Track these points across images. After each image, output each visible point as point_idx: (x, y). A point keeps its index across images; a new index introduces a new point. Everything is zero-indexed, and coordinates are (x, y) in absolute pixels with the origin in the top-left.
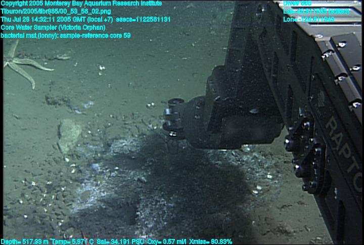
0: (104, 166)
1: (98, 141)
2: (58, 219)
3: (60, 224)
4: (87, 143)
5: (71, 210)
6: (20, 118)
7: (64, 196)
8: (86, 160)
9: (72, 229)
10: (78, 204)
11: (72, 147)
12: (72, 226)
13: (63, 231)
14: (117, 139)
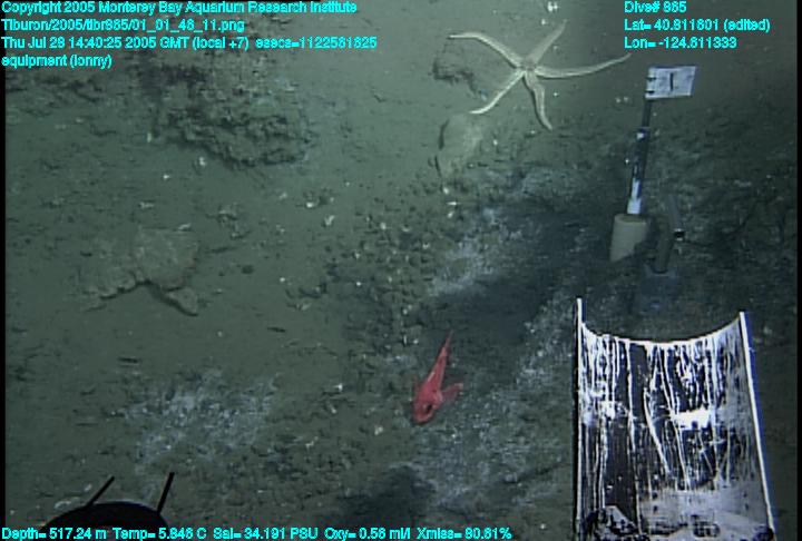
0: (502, 216)
1: (506, 162)
2: (404, 301)
3: (405, 312)
4: (485, 166)
5: (429, 290)
6: (384, 100)
7: (423, 261)
8: (475, 197)
9: (420, 327)
10: (443, 279)
11: (459, 167)
12: (420, 323)
13: (405, 326)
14: (539, 164)
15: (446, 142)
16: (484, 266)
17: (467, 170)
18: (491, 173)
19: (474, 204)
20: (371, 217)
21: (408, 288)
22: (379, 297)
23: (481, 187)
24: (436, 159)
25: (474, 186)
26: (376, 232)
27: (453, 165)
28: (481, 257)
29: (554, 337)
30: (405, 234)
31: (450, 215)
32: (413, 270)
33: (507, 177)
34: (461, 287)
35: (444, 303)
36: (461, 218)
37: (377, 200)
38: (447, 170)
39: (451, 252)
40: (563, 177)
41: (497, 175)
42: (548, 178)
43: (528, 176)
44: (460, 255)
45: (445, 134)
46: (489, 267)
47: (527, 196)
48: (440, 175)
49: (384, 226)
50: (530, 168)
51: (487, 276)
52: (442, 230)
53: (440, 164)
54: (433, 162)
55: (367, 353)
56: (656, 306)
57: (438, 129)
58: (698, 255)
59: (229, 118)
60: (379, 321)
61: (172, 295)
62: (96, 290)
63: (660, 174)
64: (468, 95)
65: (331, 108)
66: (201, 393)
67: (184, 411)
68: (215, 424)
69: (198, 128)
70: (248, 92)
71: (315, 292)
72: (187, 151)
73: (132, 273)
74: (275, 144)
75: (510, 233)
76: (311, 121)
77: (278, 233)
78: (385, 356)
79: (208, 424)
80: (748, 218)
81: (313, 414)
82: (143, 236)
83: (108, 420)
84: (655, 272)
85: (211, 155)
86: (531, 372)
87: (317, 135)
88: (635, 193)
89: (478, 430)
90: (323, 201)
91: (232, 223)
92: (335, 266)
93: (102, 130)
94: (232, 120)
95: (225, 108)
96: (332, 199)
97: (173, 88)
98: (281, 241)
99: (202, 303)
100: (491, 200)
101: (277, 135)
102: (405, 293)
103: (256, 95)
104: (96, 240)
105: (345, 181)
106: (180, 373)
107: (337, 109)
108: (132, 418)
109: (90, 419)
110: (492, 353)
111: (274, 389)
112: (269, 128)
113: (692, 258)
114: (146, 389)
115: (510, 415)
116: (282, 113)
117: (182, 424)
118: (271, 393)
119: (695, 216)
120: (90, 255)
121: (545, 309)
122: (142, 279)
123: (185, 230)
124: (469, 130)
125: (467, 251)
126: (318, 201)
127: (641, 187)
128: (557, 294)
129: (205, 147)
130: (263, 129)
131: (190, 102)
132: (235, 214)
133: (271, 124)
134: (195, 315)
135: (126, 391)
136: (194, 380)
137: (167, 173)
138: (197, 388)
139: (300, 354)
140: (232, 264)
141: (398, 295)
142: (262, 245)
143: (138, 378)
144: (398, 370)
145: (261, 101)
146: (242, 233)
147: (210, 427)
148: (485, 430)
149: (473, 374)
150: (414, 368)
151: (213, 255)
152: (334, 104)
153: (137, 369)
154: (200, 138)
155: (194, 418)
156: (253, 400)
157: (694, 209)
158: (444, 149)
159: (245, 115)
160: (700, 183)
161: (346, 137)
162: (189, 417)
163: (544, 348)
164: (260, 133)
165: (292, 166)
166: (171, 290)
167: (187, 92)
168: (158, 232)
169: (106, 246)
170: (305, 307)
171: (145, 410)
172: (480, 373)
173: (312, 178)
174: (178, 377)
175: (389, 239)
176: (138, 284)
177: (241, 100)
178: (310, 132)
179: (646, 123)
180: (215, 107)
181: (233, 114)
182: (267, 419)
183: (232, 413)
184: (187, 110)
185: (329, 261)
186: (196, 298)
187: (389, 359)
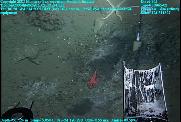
0: (108, 41)
1: (109, 29)
2: (86, 61)
3: (87, 63)
4: (104, 30)
5: (92, 58)
6: (81, 15)
7: (91, 52)
8: (102, 37)
9: (90, 67)
10: (95, 56)
11: (98, 31)
12: (90, 66)
13: (87, 66)
14: (116, 30)
15: (95, 25)
16: (104, 52)
17: (100, 31)
18: (106, 32)
19: (102, 39)
20: (78, 42)
21: (87, 58)
22: (81, 60)
23: (103, 35)
24: (93, 29)
25: (102, 35)
26: (79, 45)
27: (97, 30)
28: (104, 51)
29: (120, 69)
30: (86, 46)
31: (97, 41)
32: (88, 54)
33: (109, 33)
34: (99, 58)
35: (96, 61)
36: (99, 42)
37: (80, 38)
38: (96, 31)
39: (97, 50)
40: (122, 32)
41: (107, 32)
42: (118, 33)
43: (114, 32)
44: (99, 50)
45: (95, 23)
46: (105, 53)
47: (114, 37)
48: (94, 32)
49: (81, 44)
50: (114, 31)
51: (105, 55)
52: (95, 45)
53: (94, 29)
54: (92, 30)
55: (78, 73)
56: (143, 61)
57: (93, 22)
58: (152, 50)
59: (45, 20)
60: (81, 65)
61: (33, 60)
62: (16, 59)
63: (144, 32)
64: (100, 14)
65: (69, 17)
66: (41, 82)
67: (37, 86)
68: (44, 89)
69: (38, 22)
70: (49, 14)
71: (66, 59)
72: (36, 27)
73: (24, 55)
74: (56, 26)
75: (110, 45)
76: (64, 20)
77: (57, 46)
78: (82, 73)
79: (42, 89)
80: (163, 41)
81: (66, 87)
82: (26, 47)
83: (19, 89)
84: (143, 53)
85: (41, 28)
86: (115, 76)
87: (66, 24)
88: (138, 36)
89: (104, 89)
90: (67, 39)
91: (47, 44)
92: (70, 53)
93: (16, 22)
94: (46, 20)
95: (45, 17)
96: (69, 38)
97: (32, 13)
98: (58, 48)
99: (40, 62)
100: (106, 38)
101: (57, 23)
102: (87, 59)
103: (52, 14)
104: (16, 48)
105: (72, 34)
106: (36, 78)
107: (70, 18)
108: (25, 88)
109: (15, 89)
110: (107, 72)
111: (57, 81)
112: (55, 22)
113: (151, 50)
114: (28, 82)
115: (111, 86)
116: (58, 18)
117: (36, 89)
118: (57, 82)
119: (152, 41)
120: (14, 51)
121: (118, 62)
122: (26, 57)
123: (36, 45)
124: (101, 22)
125: (100, 49)
126: (66, 38)
127: (139, 35)
128: (121, 59)
129: (40, 26)
130: (53, 22)
131: (36, 16)
132: (47, 42)
133: (55, 21)
134: (39, 65)
135: (23, 82)
136: (39, 79)
137: (32, 32)
138: (40, 81)
139: (63, 73)
140: (47, 53)
141: (85, 59)
142: (54, 49)
143: (26, 79)
144: (85, 76)
145: (53, 16)
146: (49, 46)
147: (43, 90)
148: (106, 89)
149: (102, 77)
150: (89, 76)
151: (43, 51)
152: (69, 16)
153: (25, 77)
154: (39, 24)
155: (39, 88)
156: (53, 84)
157: (151, 39)
158: (95, 26)
159: (49, 19)
160: (153, 33)
161: (72, 24)
162: (38, 88)
163: (118, 71)
164: (53, 23)
165: (60, 31)
166: (33, 59)
167: (36, 14)
168: (30, 46)
169: (18, 49)
170: (64, 62)
171: (28, 86)
172: (104, 77)
173: (65, 33)
174: (35, 79)
175: (83, 47)
176: (26, 58)
177: (48, 15)
178: (64, 23)
179: (141, 20)
180: (42, 17)
181: (46, 19)
182: (56, 88)
183: (48, 87)
184: (36, 18)
185: (69, 52)
186: (39, 61)
187: (83, 74)
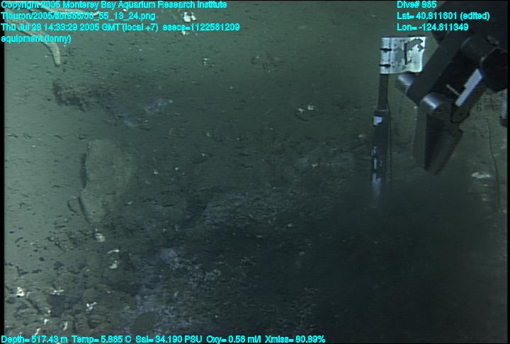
0: (188, 255)
8: (144, 239)
14: (220, 190)
15: (91, 176)
18: (159, 208)
19: (145, 248)
23: (150, 227)
24: (80, 200)
25: (140, 226)
28: (171, 308)
30: (56, 295)
31: (114, 266)
33: (183, 210)
36: (131, 266)
41: (169, 208)
42: (237, 204)
43: (210, 205)
47: (215, 228)
48: (87, 220)
50: (211, 195)
52: (108, 284)
53: (85, 201)
54: (77, 207)
75: (204, 272)
100: (168, 239)
125: (149, 304)
158: (88, 185)
179: (383, 104)
